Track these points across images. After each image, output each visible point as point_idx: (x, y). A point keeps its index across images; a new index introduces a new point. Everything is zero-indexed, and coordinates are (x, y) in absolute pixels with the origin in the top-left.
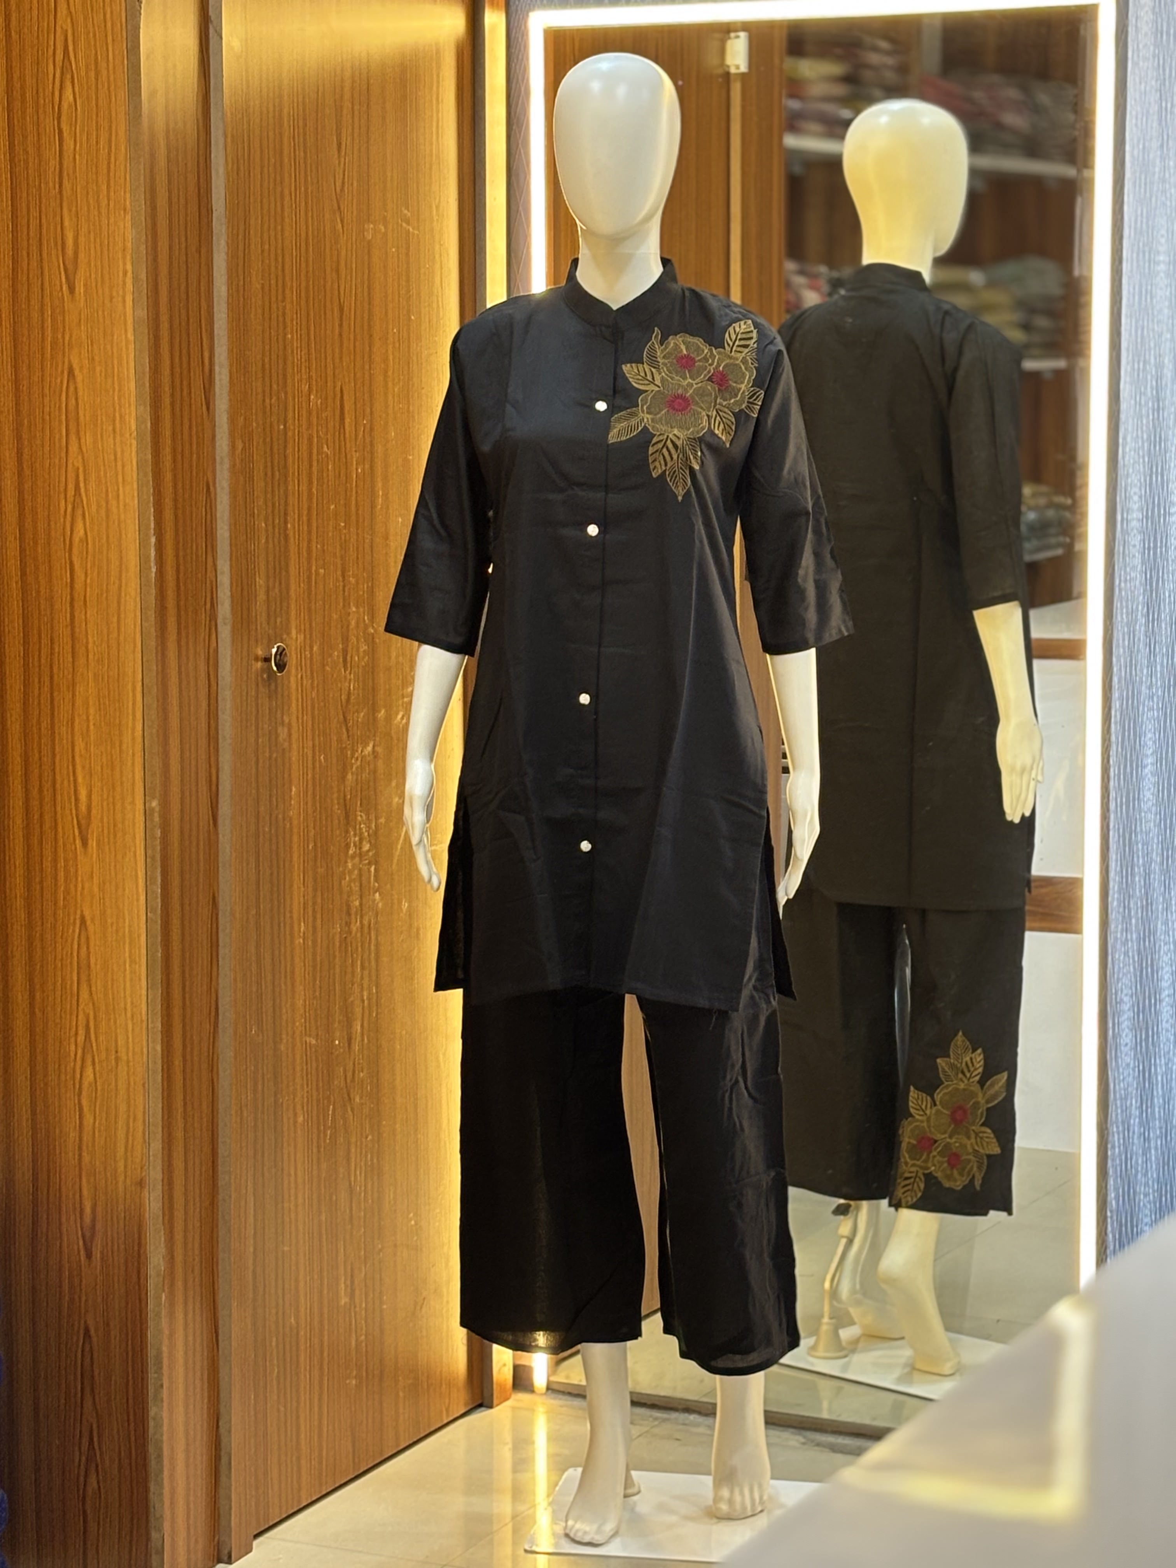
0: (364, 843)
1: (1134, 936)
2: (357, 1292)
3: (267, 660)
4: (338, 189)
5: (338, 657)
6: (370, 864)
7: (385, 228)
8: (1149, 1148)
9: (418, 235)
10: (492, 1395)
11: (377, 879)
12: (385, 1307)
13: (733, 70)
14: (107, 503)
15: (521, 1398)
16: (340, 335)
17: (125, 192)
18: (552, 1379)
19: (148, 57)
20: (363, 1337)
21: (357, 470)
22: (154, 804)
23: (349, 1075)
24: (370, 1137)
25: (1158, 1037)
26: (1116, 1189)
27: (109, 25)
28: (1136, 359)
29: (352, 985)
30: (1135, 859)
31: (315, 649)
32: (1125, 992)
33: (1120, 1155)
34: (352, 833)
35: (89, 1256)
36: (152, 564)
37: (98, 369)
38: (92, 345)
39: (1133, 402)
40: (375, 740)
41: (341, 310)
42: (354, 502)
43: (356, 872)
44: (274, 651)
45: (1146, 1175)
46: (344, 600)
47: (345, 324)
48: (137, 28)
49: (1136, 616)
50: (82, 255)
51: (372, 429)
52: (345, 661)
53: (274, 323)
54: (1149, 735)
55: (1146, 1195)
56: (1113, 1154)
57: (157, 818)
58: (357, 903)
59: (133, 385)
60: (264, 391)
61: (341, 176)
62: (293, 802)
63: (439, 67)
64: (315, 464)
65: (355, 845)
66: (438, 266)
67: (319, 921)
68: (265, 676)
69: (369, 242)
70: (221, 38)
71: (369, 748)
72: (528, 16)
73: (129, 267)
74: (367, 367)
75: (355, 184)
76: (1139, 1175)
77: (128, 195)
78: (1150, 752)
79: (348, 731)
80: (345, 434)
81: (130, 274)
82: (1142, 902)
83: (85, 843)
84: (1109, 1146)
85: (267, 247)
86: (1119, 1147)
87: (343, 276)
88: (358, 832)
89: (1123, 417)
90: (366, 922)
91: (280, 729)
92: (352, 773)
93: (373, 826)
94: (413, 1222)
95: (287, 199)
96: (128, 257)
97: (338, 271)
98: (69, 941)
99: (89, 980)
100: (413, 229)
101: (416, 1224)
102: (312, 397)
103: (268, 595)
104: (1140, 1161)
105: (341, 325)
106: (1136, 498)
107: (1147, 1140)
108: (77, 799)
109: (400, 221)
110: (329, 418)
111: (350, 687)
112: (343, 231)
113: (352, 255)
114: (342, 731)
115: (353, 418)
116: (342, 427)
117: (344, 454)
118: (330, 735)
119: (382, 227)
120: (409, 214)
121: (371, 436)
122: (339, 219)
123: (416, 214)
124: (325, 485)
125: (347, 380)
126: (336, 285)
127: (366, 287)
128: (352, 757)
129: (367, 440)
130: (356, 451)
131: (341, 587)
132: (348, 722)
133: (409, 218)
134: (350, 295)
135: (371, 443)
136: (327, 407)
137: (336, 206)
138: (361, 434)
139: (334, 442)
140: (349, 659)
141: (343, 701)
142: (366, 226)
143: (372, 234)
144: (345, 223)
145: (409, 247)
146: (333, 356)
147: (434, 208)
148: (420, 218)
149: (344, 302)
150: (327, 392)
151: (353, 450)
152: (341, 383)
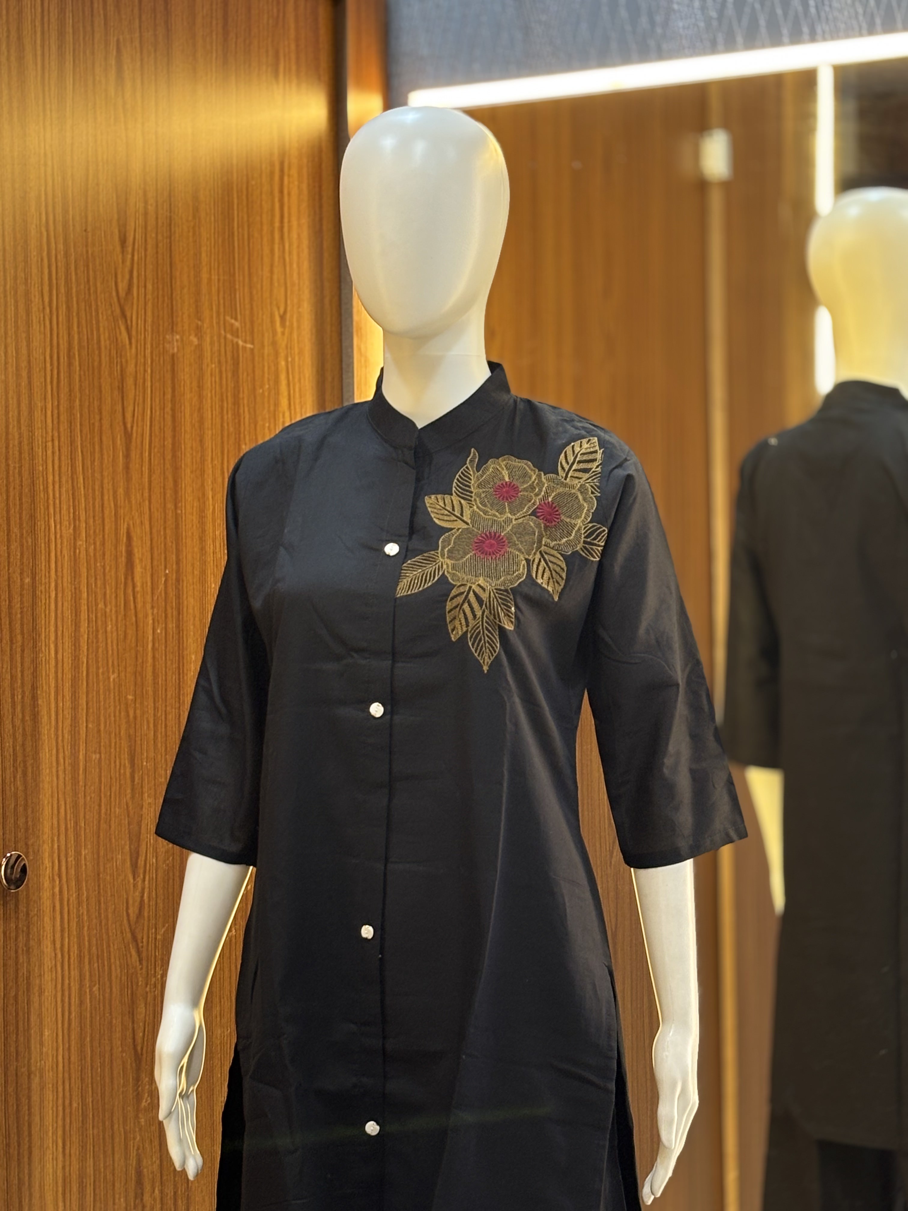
4: (122, 293)
5: (124, 861)
7: (200, 338)
9: (252, 351)
13: (711, 177)
16: (127, 468)
21: (157, 630)
31: (84, 852)
41: (128, 436)
42: (150, 669)
44: (5, 861)
47: (133, 454)
51: (178, 580)
53: (14, 452)
61: (127, 276)
64: (84, 625)
69: (173, 355)
74: (170, 506)
75: (150, 286)
79: (139, 953)
80: (134, 587)
87: (131, 395)
97: (122, 390)
100: (245, 342)
102: (80, 543)
105: (127, 456)
109: (223, 332)
110: (108, 568)
111: (142, 897)
112: (130, 343)
113: (145, 371)
114: (130, 952)
115: (149, 567)
116: (130, 578)
117: (133, 611)
118: (109, 959)
119: (195, 341)
120: (237, 324)
121: (177, 589)
122: (123, 328)
123: (248, 325)
124: (100, 650)
125: (138, 522)
126: (119, 408)
127: (168, 409)
128: (147, 985)
129: (172, 594)
130: (153, 607)
131: (128, 774)
132: (139, 941)
133: (238, 329)
134: (143, 420)
135: (178, 597)
136: (104, 554)
137: (118, 311)
138: (161, 587)
139: (116, 597)
140: (141, 862)
141: (131, 915)
142: (168, 337)
143: (178, 347)
144: (134, 333)
145: (238, 364)
146: (115, 492)
147: (278, 319)
148: (256, 330)
149: (132, 427)
150: (104, 536)
151: (149, 606)
152: (128, 525)
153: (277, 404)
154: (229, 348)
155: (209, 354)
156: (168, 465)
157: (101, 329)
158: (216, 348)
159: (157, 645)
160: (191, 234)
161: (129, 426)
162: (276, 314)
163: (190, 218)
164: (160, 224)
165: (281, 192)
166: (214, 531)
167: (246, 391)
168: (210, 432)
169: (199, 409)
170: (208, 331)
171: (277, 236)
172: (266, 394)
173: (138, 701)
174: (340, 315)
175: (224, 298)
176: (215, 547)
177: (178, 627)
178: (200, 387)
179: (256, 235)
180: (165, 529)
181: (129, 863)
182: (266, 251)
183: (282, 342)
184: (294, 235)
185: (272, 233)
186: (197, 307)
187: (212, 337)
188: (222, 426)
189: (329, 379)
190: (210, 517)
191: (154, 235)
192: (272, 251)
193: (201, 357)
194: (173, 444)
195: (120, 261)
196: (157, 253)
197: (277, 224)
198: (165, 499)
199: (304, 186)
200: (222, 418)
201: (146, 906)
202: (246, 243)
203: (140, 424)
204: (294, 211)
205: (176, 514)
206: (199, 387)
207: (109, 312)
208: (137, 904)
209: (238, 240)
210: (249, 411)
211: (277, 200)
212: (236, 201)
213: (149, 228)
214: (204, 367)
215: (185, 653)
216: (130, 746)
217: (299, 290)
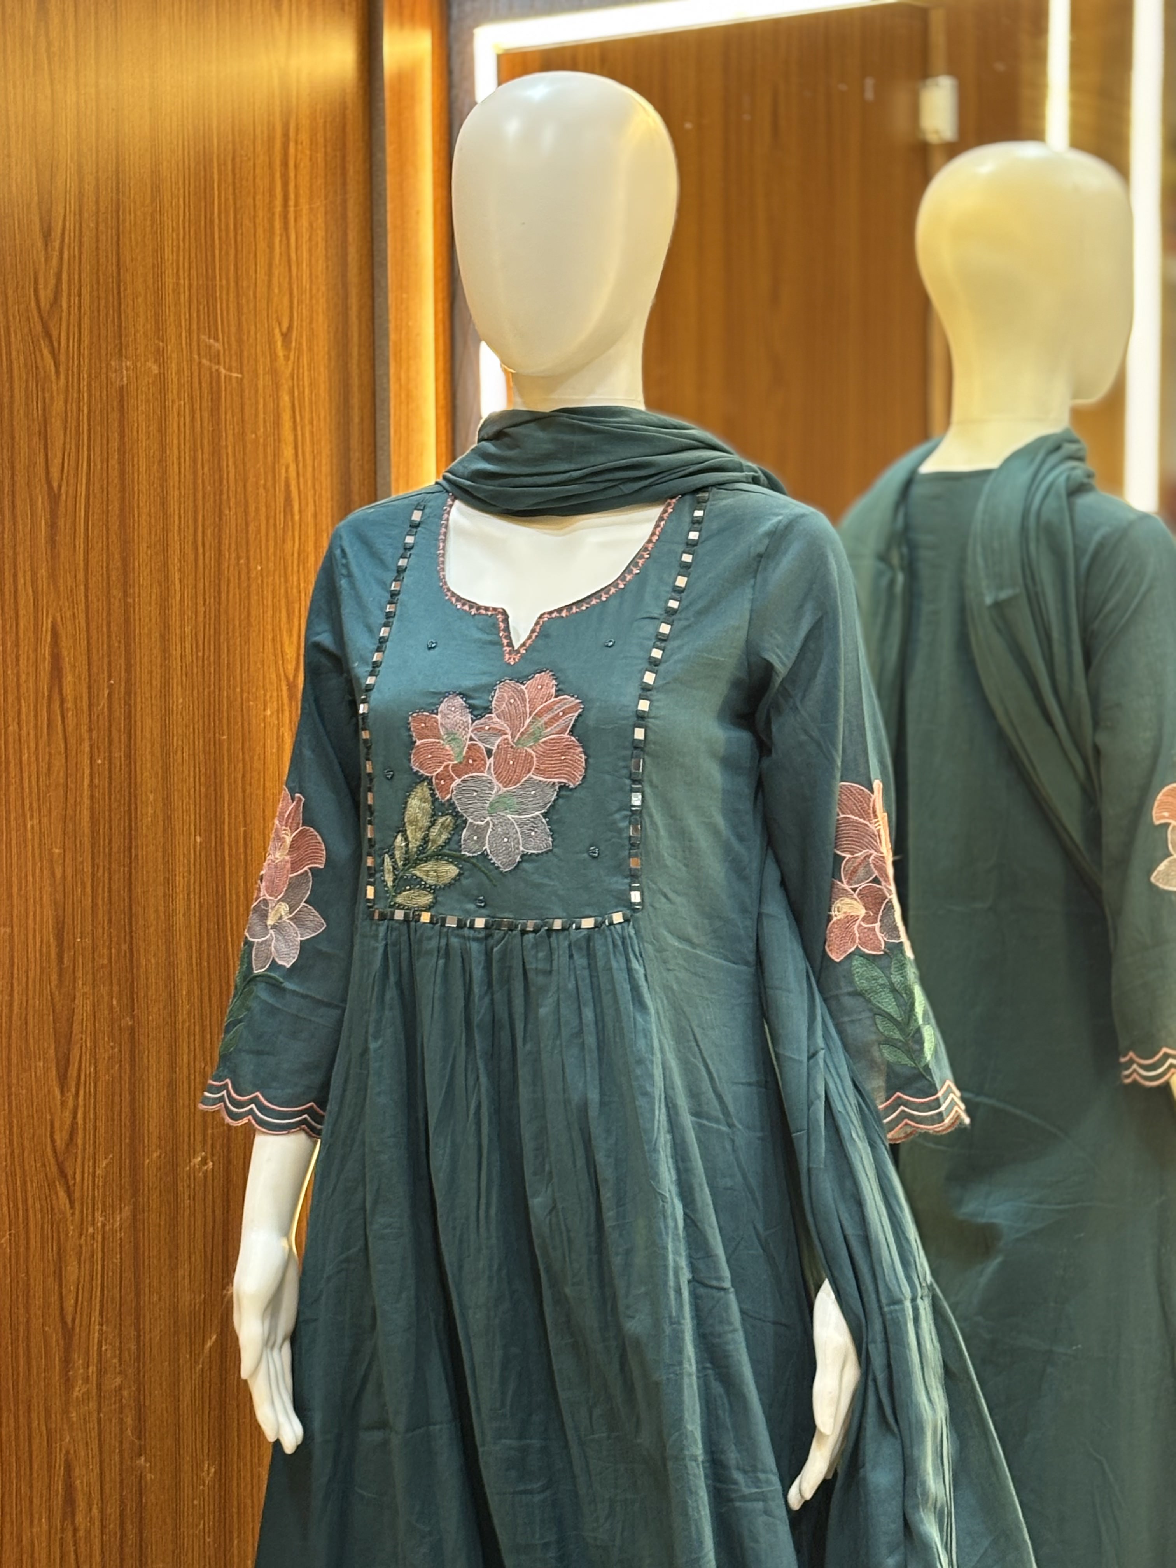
4: (45, 304)
5: (47, 1070)
7: (162, 365)
9: (240, 381)
13: (931, 138)
16: (52, 541)
41: (54, 498)
42: (86, 813)
47: (62, 523)
51: (128, 693)
61: (52, 282)
69: (121, 388)
72: (474, 31)
74: (117, 593)
75: (86, 296)
80: (63, 702)
87: (59, 444)
97: (44, 436)
100: (230, 369)
105: (53, 525)
109: (196, 357)
110: (23, 677)
111: (75, 1117)
112: (57, 372)
113: (79, 409)
114: (56, 1193)
115: (85, 674)
116: (56, 689)
117: (61, 736)
118: (25, 1201)
119: (155, 369)
120: (218, 346)
121: (128, 704)
122: (46, 352)
123: (234, 346)
124: (12, 788)
125: (69, 614)
126: (41, 459)
127: (114, 462)
128: (81, 1235)
129: (119, 712)
130: (90, 730)
131: (53, 955)
132: (69, 1178)
133: (219, 352)
134: (76, 475)
135: (129, 716)
136: (18, 660)
137: (39, 328)
138: (104, 702)
139: (36, 716)
140: (73, 1072)
141: (58, 1142)
142: (114, 364)
143: (128, 377)
144: (62, 357)
145: (219, 398)
146: (34, 575)
147: (279, 338)
148: (245, 353)
149: (60, 487)
150: (17, 633)
151: (84, 728)
152: (54, 618)
153: (277, 455)
154: (206, 378)
155: (175, 387)
156: (113, 537)
157: (14, 354)
158: (185, 379)
159: (96, 781)
160: (148, 223)
161: (55, 485)
162: (277, 331)
163: (148, 201)
164: (102, 209)
165: (285, 164)
166: (182, 627)
167: (230, 437)
168: (177, 493)
169: (161, 461)
170: (174, 355)
171: (278, 225)
172: (261, 440)
173: (69, 856)
174: (373, 332)
175: (198, 311)
176: (183, 648)
177: (129, 756)
178: (162, 431)
179: (246, 222)
180: (109, 624)
181: (54, 1073)
182: (262, 245)
183: (286, 370)
184: (304, 222)
185: (271, 221)
186: (157, 322)
187: (178, 364)
188: (195, 483)
189: (356, 420)
190: (176, 609)
191: (92, 225)
192: (271, 246)
193: (163, 390)
194: (122, 510)
195: (43, 260)
196: (97, 248)
197: (278, 209)
198: (108, 583)
199: (320, 156)
200: (195, 473)
201: (80, 1132)
202: (232, 235)
203: (72, 481)
204: (304, 192)
205: (126, 603)
206: (160, 431)
207: (26, 330)
208: (67, 1127)
209: (220, 230)
210: (235, 463)
211: (278, 175)
212: (216, 177)
213: (86, 215)
214: (169, 403)
215: (139, 791)
216: (57, 917)
217: (311, 298)
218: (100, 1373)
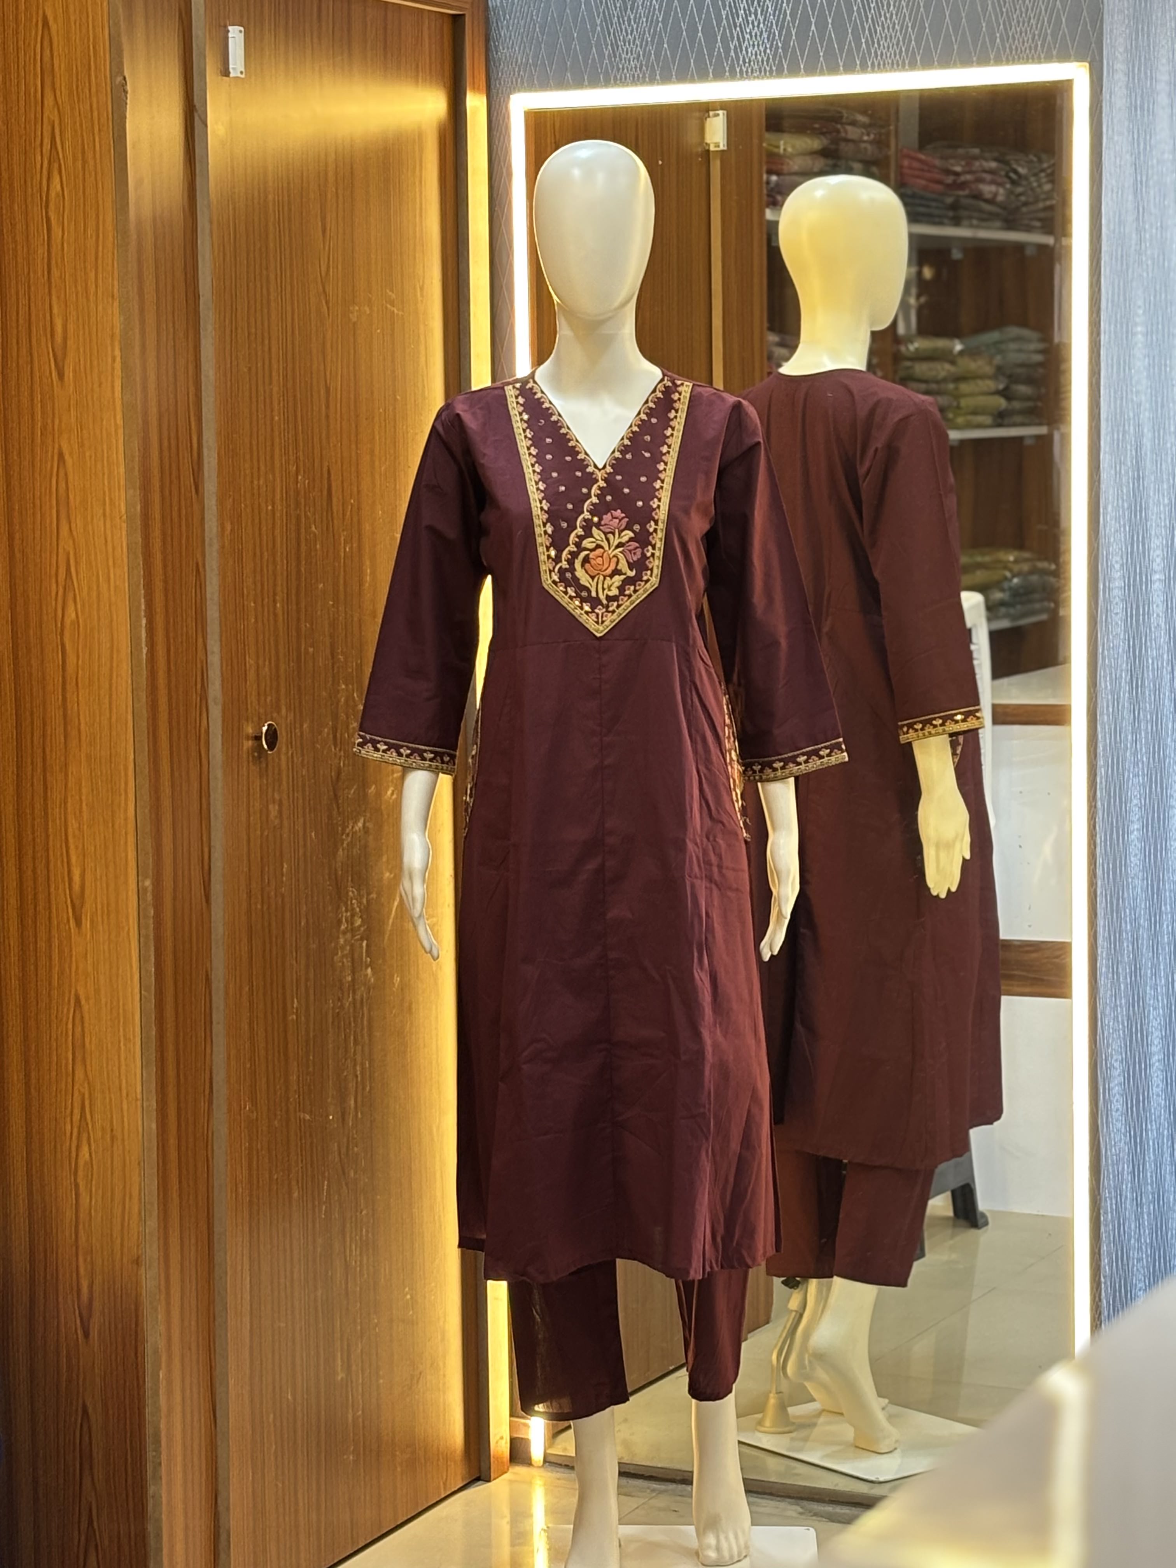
0: (356, 918)
1: (1123, 1001)
2: (354, 1368)
3: (258, 738)
4: (323, 274)
5: (328, 734)
6: (362, 939)
7: (371, 309)
8: (1142, 1213)
9: (403, 317)
10: (490, 1468)
11: (368, 955)
12: (381, 1381)
13: (712, 148)
14: (98, 586)
15: (519, 1471)
16: (327, 416)
17: (113, 279)
18: (549, 1451)
19: (134, 147)
20: (360, 1412)
21: (345, 549)
22: (148, 883)
23: (343, 1150)
24: (364, 1212)
25: (1149, 1102)
26: (1109, 1254)
27: (95, 114)
28: (1116, 429)
29: (346, 1060)
30: (1123, 925)
31: (305, 726)
32: (1115, 1057)
33: (1113, 1221)
34: (344, 909)
35: (86, 1335)
36: (144, 645)
37: (87, 454)
38: (82, 430)
39: (1113, 472)
40: (365, 816)
41: (328, 391)
42: (342, 581)
43: (348, 948)
44: (265, 729)
45: (1139, 1240)
46: (333, 677)
47: (331, 405)
48: (123, 118)
49: (1120, 684)
50: (70, 343)
51: (359, 509)
52: (335, 737)
53: (261, 406)
54: (1135, 802)
55: (1139, 1260)
56: (1106, 1220)
57: (149, 897)
58: (349, 978)
59: (122, 470)
60: (252, 474)
61: (326, 260)
62: (284, 879)
63: (421, 150)
64: (303, 543)
65: (347, 921)
66: (422, 348)
67: (312, 997)
68: (256, 754)
69: (354, 323)
70: (206, 126)
71: (360, 824)
72: (509, 97)
73: (117, 353)
74: (353, 446)
75: (340, 267)
76: (1133, 1241)
77: (116, 283)
78: (1135, 819)
79: (338, 808)
80: (332, 514)
81: (118, 359)
82: (1130, 968)
83: (78, 923)
84: (1102, 1212)
85: (253, 330)
86: (1112, 1213)
87: (329, 357)
88: (349, 907)
89: (1103, 487)
90: (358, 997)
91: (271, 807)
92: (343, 850)
93: (365, 901)
94: (408, 1297)
95: (272, 281)
96: (117, 344)
97: (324, 353)
98: (64, 1019)
99: (84, 1060)
100: (398, 310)
101: (412, 1298)
102: (300, 477)
103: (258, 675)
104: (1133, 1226)
105: (327, 407)
106: (1117, 566)
107: (1139, 1205)
108: (70, 880)
109: (384, 303)
110: (316, 498)
111: (340, 763)
112: (329, 314)
113: (337, 337)
115: (341, 497)
116: (329, 506)
117: (332, 534)
119: (367, 309)
120: (394, 296)
121: (357, 515)
122: (324, 302)
123: (400, 296)
125: (334, 460)
126: (322, 368)
129: (355, 520)
131: (329, 666)
133: (394, 300)
135: (358, 522)
136: (314, 487)
137: (321, 289)
138: (348, 514)
139: (322, 521)
141: (333, 777)
142: (351, 308)
143: (357, 316)
144: (331, 305)
145: (394, 327)
147: (418, 289)
148: (405, 300)
149: (330, 383)
151: (341, 529)
152: (328, 463)
154: (389, 315)
155: (376, 321)
157: (311, 303)
158: (380, 316)
159: (346, 561)
161: (328, 382)
162: (418, 286)
167: (399, 352)
170: (376, 302)
173: (335, 606)
175: (385, 274)
183: (421, 309)
186: (369, 282)
187: (378, 307)
188: (385, 379)
195: (322, 247)
202: (398, 227)
206: (370, 348)
207: (316, 291)
208: (337, 769)
209: (393, 224)
210: (401, 367)
212: (391, 192)
214: (373, 331)
218: (353, 916)
